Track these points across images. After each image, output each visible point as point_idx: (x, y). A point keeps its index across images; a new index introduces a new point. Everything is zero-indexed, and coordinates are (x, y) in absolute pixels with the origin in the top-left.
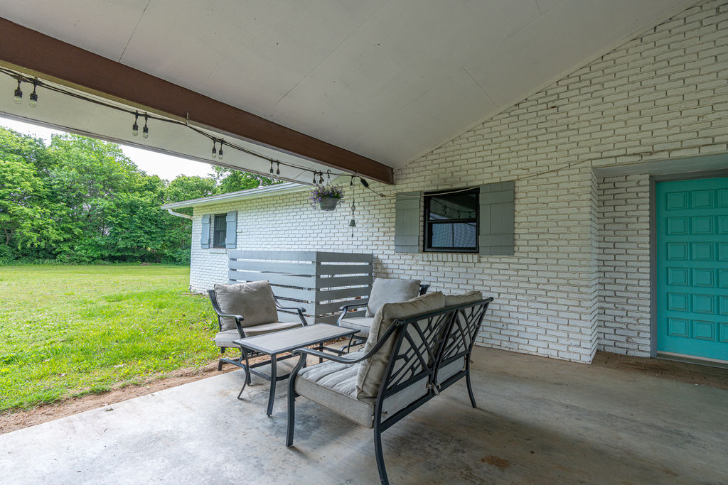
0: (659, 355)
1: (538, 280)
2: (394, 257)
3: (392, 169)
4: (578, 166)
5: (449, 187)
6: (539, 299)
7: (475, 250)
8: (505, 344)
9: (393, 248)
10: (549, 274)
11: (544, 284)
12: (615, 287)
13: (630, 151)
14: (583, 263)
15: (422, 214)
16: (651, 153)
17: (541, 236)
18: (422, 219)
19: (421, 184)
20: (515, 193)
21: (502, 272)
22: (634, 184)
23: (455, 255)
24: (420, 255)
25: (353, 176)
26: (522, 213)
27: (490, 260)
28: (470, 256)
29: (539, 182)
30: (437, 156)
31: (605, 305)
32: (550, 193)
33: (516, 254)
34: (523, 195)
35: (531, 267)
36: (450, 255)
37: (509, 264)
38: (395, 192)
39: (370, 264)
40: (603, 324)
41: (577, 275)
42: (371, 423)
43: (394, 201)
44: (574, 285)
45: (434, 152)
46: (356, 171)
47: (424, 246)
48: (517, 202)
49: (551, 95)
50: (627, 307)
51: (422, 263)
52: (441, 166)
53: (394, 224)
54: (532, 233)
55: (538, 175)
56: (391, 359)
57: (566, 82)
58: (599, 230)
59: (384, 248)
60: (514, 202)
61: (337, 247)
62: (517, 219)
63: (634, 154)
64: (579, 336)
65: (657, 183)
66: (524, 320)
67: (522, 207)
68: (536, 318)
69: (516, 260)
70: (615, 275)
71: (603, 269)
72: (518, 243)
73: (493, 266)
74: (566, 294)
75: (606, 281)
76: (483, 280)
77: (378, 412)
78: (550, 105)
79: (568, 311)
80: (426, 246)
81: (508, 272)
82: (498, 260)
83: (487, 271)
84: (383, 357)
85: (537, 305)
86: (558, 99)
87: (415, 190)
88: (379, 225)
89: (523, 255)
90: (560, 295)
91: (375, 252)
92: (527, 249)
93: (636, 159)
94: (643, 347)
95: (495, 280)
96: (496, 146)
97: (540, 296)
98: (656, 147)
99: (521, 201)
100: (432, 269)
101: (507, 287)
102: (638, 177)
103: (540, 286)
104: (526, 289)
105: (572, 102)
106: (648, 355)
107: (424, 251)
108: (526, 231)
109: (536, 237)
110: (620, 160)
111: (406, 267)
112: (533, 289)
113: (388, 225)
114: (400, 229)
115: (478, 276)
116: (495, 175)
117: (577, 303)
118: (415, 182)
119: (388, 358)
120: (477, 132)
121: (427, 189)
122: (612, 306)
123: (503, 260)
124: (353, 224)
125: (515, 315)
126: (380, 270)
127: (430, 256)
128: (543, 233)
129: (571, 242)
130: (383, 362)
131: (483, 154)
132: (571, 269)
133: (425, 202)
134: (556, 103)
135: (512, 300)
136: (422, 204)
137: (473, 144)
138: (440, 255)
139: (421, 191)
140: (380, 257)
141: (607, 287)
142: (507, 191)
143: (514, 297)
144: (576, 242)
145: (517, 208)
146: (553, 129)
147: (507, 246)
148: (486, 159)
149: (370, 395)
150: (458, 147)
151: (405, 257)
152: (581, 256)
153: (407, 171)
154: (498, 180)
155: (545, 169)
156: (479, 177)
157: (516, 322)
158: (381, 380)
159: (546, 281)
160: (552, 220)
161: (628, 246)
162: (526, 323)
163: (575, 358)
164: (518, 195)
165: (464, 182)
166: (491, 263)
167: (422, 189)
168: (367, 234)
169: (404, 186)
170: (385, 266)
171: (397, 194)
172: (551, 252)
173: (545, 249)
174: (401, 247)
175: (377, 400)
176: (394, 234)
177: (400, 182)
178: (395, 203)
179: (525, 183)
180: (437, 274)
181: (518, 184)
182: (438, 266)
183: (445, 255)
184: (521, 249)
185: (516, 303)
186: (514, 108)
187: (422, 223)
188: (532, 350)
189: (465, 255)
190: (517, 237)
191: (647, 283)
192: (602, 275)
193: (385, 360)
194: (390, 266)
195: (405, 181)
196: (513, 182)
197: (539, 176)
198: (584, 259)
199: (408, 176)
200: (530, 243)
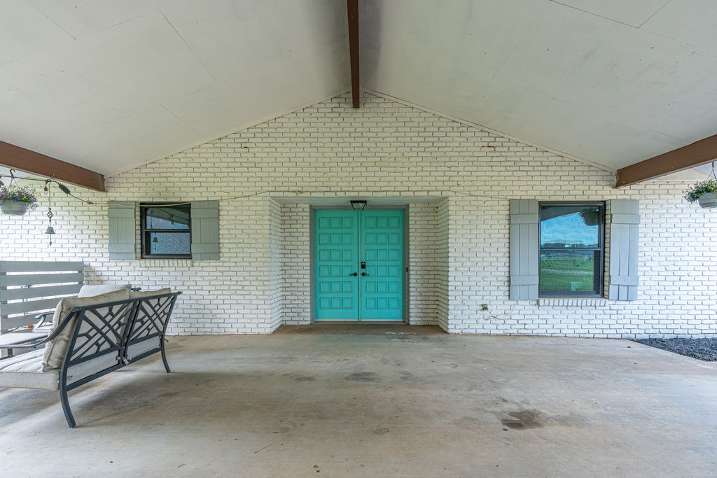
0: (316, 322)
1: (237, 279)
2: (109, 264)
3: (103, 176)
4: (261, 195)
5: (163, 200)
6: (238, 292)
7: (188, 256)
8: (215, 330)
9: (108, 255)
10: (244, 274)
11: (241, 281)
12: (291, 281)
13: (291, 189)
14: (266, 264)
15: (138, 223)
16: (301, 192)
17: (239, 245)
18: (138, 227)
19: (136, 195)
20: (219, 211)
21: (211, 274)
22: (301, 210)
23: (171, 261)
24: (138, 261)
25: (47, 181)
26: (226, 227)
27: (201, 264)
28: (184, 261)
29: (236, 203)
30: (152, 170)
31: (286, 293)
32: (244, 213)
33: (221, 259)
34: (226, 213)
35: (232, 269)
36: (166, 261)
37: (216, 267)
38: (108, 199)
39: (80, 272)
40: (284, 306)
41: (262, 273)
42: (57, 385)
43: (106, 208)
44: (260, 281)
45: (148, 166)
46: (51, 176)
47: (142, 253)
48: (221, 218)
49: (244, 138)
50: (298, 293)
51: (140, 269)
52: (155, 180)
53: (107, 232)
54: (232, 243)
55: (235, 198)
56: (72, 336)
57: (254, 130)
58: (282, 241)
59: (96, 255)
60: (218, 217)
61: (33, 255)
62: (221, 232)
63: (293, 191)
64: (264, 316)
65: (314, 210)
66: (228, 309)
67: (225, 222)
68: (236, 307)
69: (221, 264)
70: (291, 272)
71: (284, 268)
72: (222, 250)
73: (204, 270)
74: (255, 287)
75: (286, 276)
76: (196, 281)
77: (63, 377)
78: (244, 145)
79: (257, 299)
80: (144, 253)
81: (215, 274)
82: (207, 264)
83: (199, 274)
84: (65, 337)
85: (237, 297)
86: (248, 142)
87: (129, 199)
88: (89, 232)
89: (226, 260)
90: (252, 288)
91: (85, 260)
92: (229, 255)
93: (294, 194)
94: (306, 319)
95: (206, 281)
96: (204, 170)
97: (239, 290)
98: (305, 189)
99: (225, 217)
100: (149, 274)
101: (216, 286)
102: (302, 205)
103: (239, 283)
104: (229, 286)
105: (258, 147)
106: (309, 323)
107: (142, 258)
108: (228, 241)
109: (235, 246)
110: (286, 194)
111: (122, 274)
112: (234, 285)
113: (101, 232)
114: (115, 236)
115: (192, 278)
116: (203, 194)
117: (262, 293)
118: (131, 192)
119: (69, 336)
120: (188, 155)
121: (142, 200)
122: (289, 293)
123: (211, 264)
124: (51, 231)
125: (221, 307)
126: (93, 278)
127: (148, 262)
128: (240, 243)
129: (258, 250)
130: (65, 340)
131: (193, 175)
132: (259, 269)
133: (141, 212)
134: (247, 145)
135: (220, 295)
136: (138, 214)
137: (185, 165)
138: (157, 261)
139: (136, 202)
140: (92, 264)
141: (287, 281)
142: (213, 208)
143: (220, 293)
144: (261, 250)
145: (221, 222)
146: (245, 165)
147: (214, 252)
148: (195, 180)
149: (56, 367)
150: (171, 165)
151: (122, 264)
152: (264, 259)
153: (121, 180)
154: (206, 199)
155: (240, 194)
156: (190, 194)
157: (223, 311)
158: (64, 354)
159: (242, 279)
160: (246, 233)
161: (298, 252)
162: (230, 311)
163: (262, 331)
164: (222, 213)
165: (177, 197)
166: (202, 267)
167: (137, 199)
168: (74, 241)
169: (118, 194)
170: (99, 273)
171: (109, 202)
172: (245, 257)
173: (241, 255)
174: (116, 254)
175: (62, 370)
176: (108, 241)
177: (110, 190)
178: (108, 211)
179: (226, 203)
180: (155, 279)
181: (221, 203)
182: (156, 272)
183: (162, 261)
184: (225, 255)
185: (222, 297)
186: (217, 141)
187: (139, 232)
188: (234, 331)
189: (180, 261)
190: (221, 245)
191: (308, 276)
192: (283, 272)
193: (67, 339)
194: (104, 273)
195: (118, 190)
196: (218, 201)
197: (237, 199)
198: (266, 262)
199: (121, 185)
200: (231, 250)
